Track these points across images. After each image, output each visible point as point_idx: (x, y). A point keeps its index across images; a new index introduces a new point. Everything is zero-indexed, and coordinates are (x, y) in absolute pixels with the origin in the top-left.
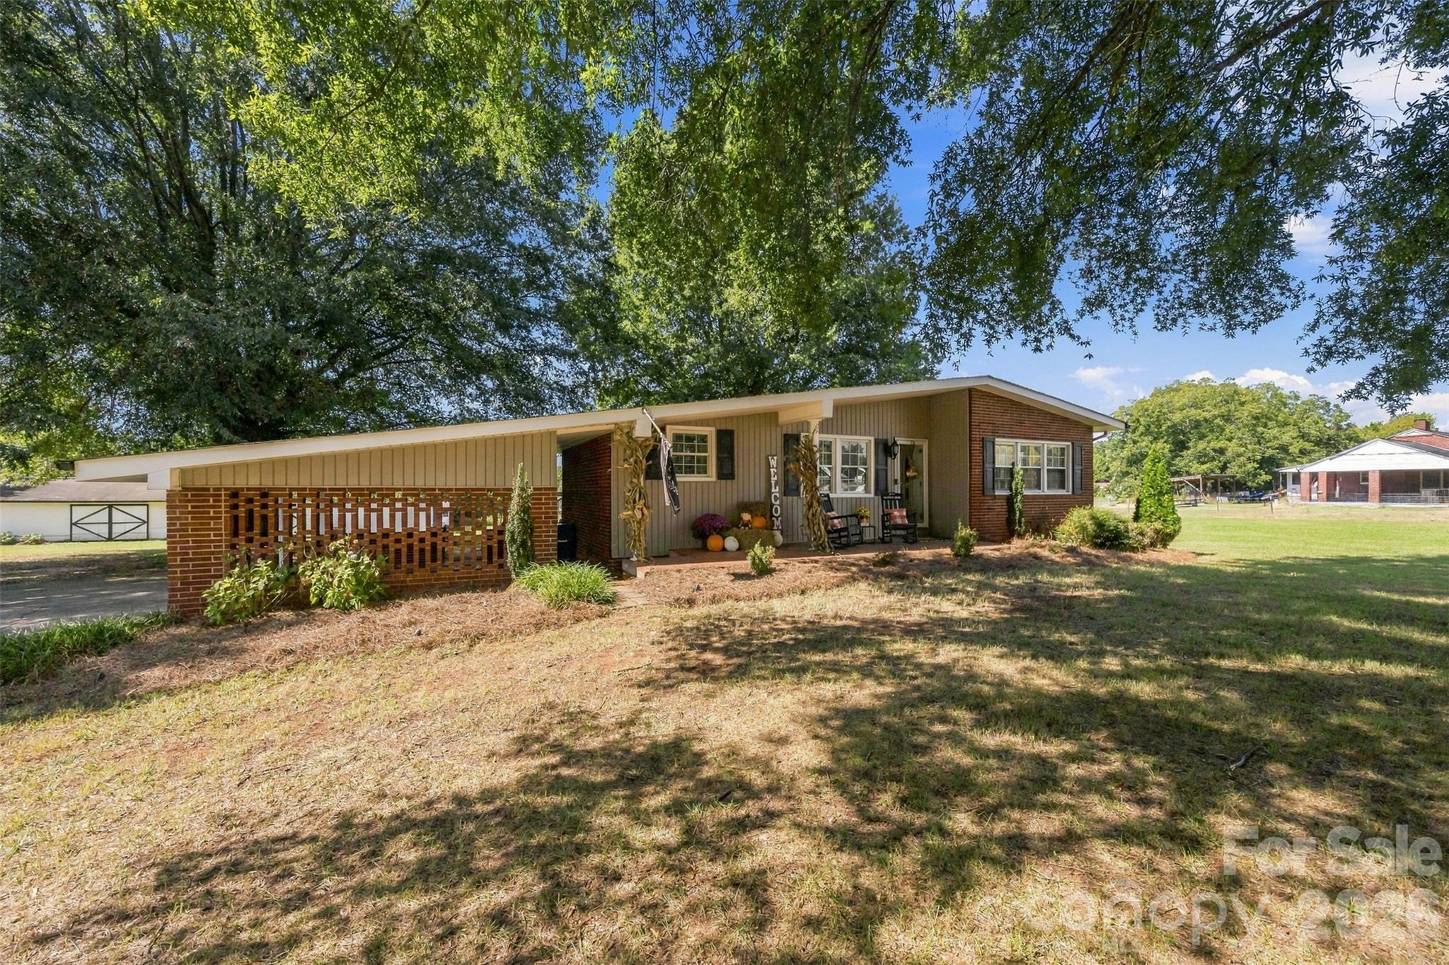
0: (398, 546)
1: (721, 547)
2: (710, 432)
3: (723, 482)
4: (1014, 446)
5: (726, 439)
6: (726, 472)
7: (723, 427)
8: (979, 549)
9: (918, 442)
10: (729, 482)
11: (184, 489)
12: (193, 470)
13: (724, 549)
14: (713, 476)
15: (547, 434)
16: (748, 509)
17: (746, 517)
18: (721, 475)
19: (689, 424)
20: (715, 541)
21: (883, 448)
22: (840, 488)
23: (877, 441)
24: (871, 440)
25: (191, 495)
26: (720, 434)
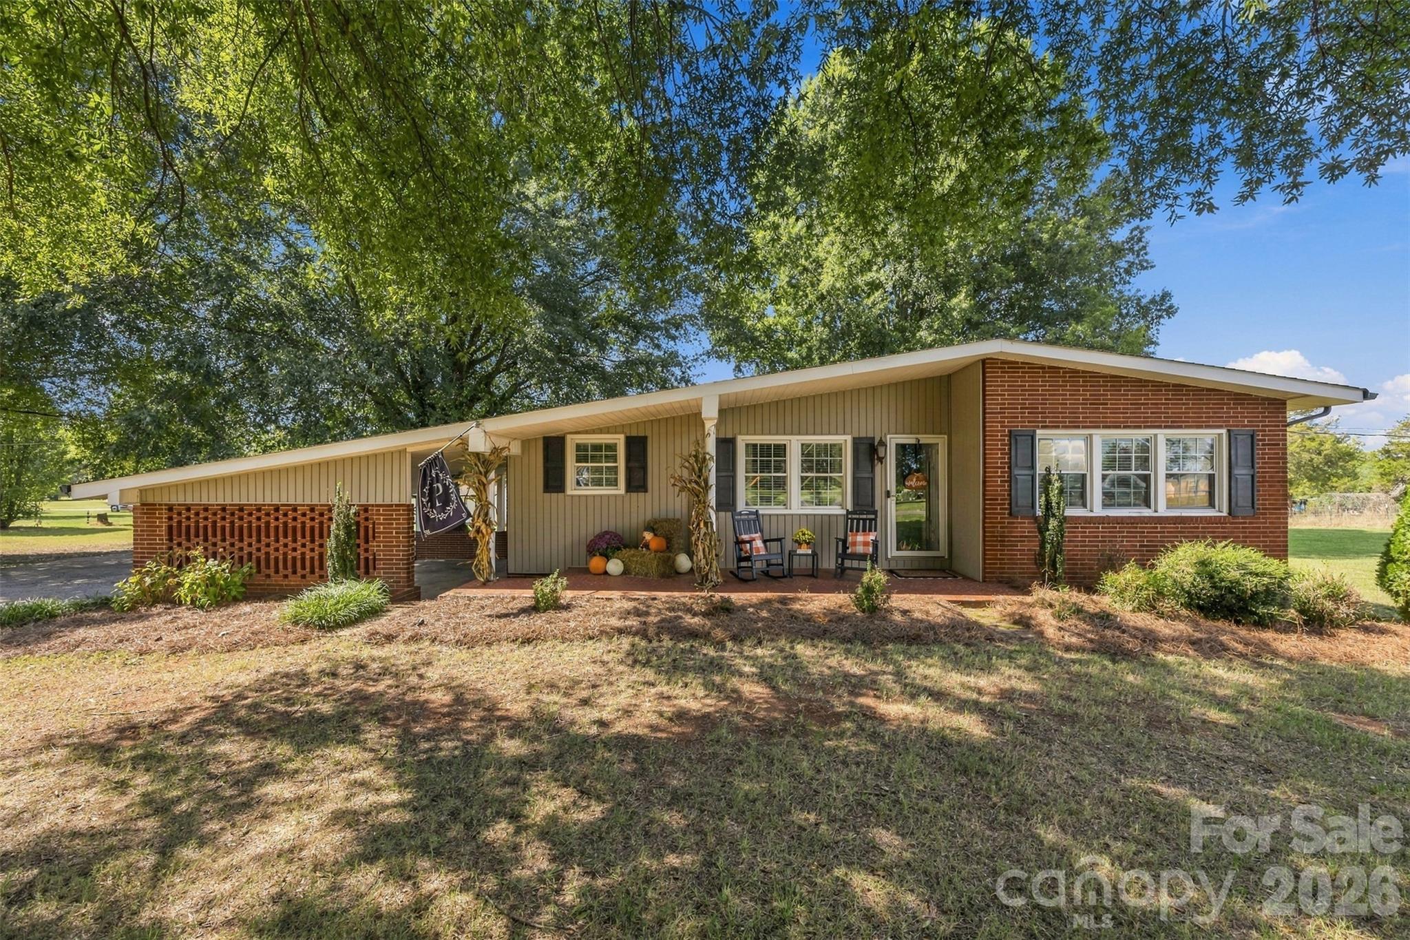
0: (294, 554)
1: (601, 571)
2: (620, 440)
3: (634, 495)
4: (1089, 440)
5: (637, 447)
6: (637, 482)
7: (634, 434)
8: (899, 601)
9: (925, 439)
10: (641, 495)
11: (143, 505)
12: (153, 489)
13: (606, 573)
14: (621, 489)
15: (402, 452)
16: (650, 527)
17: (648, 536)
18: (630, 488)
19: (593, 432)
20: (596, 563)
21: (868, 451)
22: (796, 502)
23: (857, 442)
24: (845, 440)
25: (146, 509)
26: (630, 441)
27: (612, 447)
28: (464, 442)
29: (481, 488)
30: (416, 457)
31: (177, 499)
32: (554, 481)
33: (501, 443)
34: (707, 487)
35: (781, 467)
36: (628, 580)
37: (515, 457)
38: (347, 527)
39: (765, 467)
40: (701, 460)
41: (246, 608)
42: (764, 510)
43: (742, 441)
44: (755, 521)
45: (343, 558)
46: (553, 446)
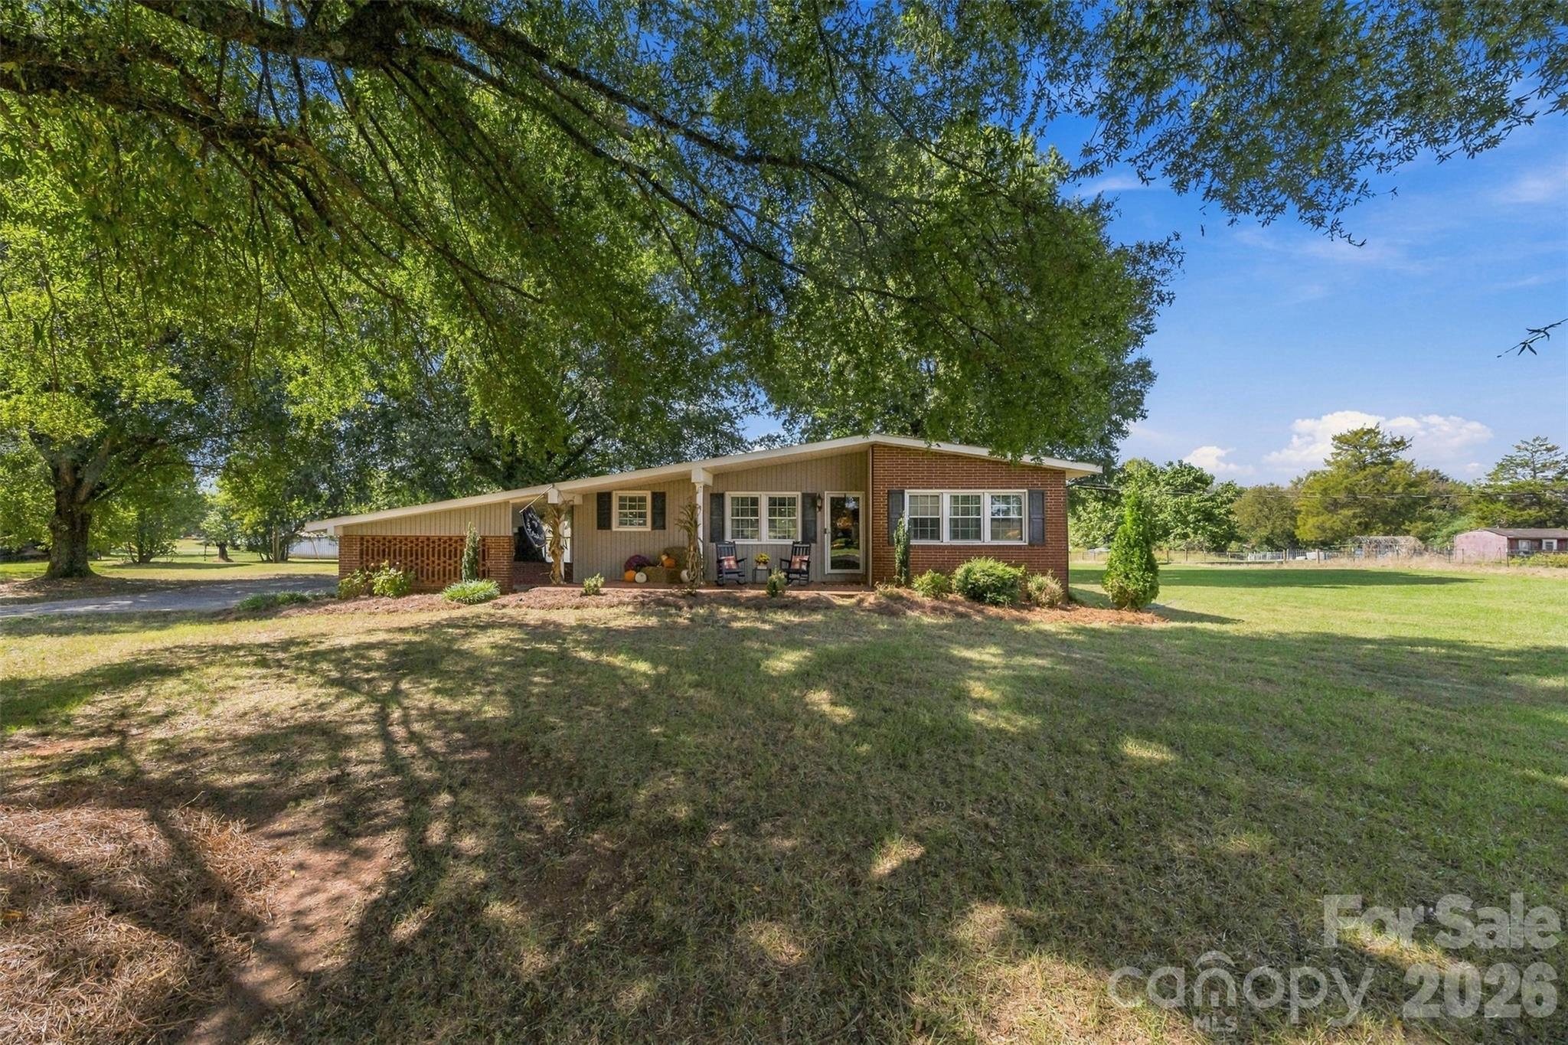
0: (439, 567)
1: (632, 577)
2: (647, 494)
3: (657, 530)
4: (938, 496)
6: (659, 523)
7: (657, 490)
9: (850, 494)
10: (661, 531)
12: (352, 526)
14: (648, 528)
15: (506, 503)
16: (666, 552)
17: (664, 558)
18: (654, 526)
19: (629, 489)
20: (630, 574)
21: (812, 501)
22: (765, 536)
23: (804, 495)
24: (797, 495)
25: (347, 539)
26: (655, 495)
27: (643, 499)
28: (546, 496)
29: (555, 526)
30: (516, 508)
31: (365, 532)
32: (604, 522)
33: (568, 498)
34: (696, 526)
35: (755, 513)
36: (649, 582)
37: (578, 506)
38: (474, 550)
39: (744, 513)
40: (693, 508)
41: (416, 597)
42: (738, 542)
43: (729, 496)
44: (733, 548)
45: (471, 568)
46: (603, 499)
